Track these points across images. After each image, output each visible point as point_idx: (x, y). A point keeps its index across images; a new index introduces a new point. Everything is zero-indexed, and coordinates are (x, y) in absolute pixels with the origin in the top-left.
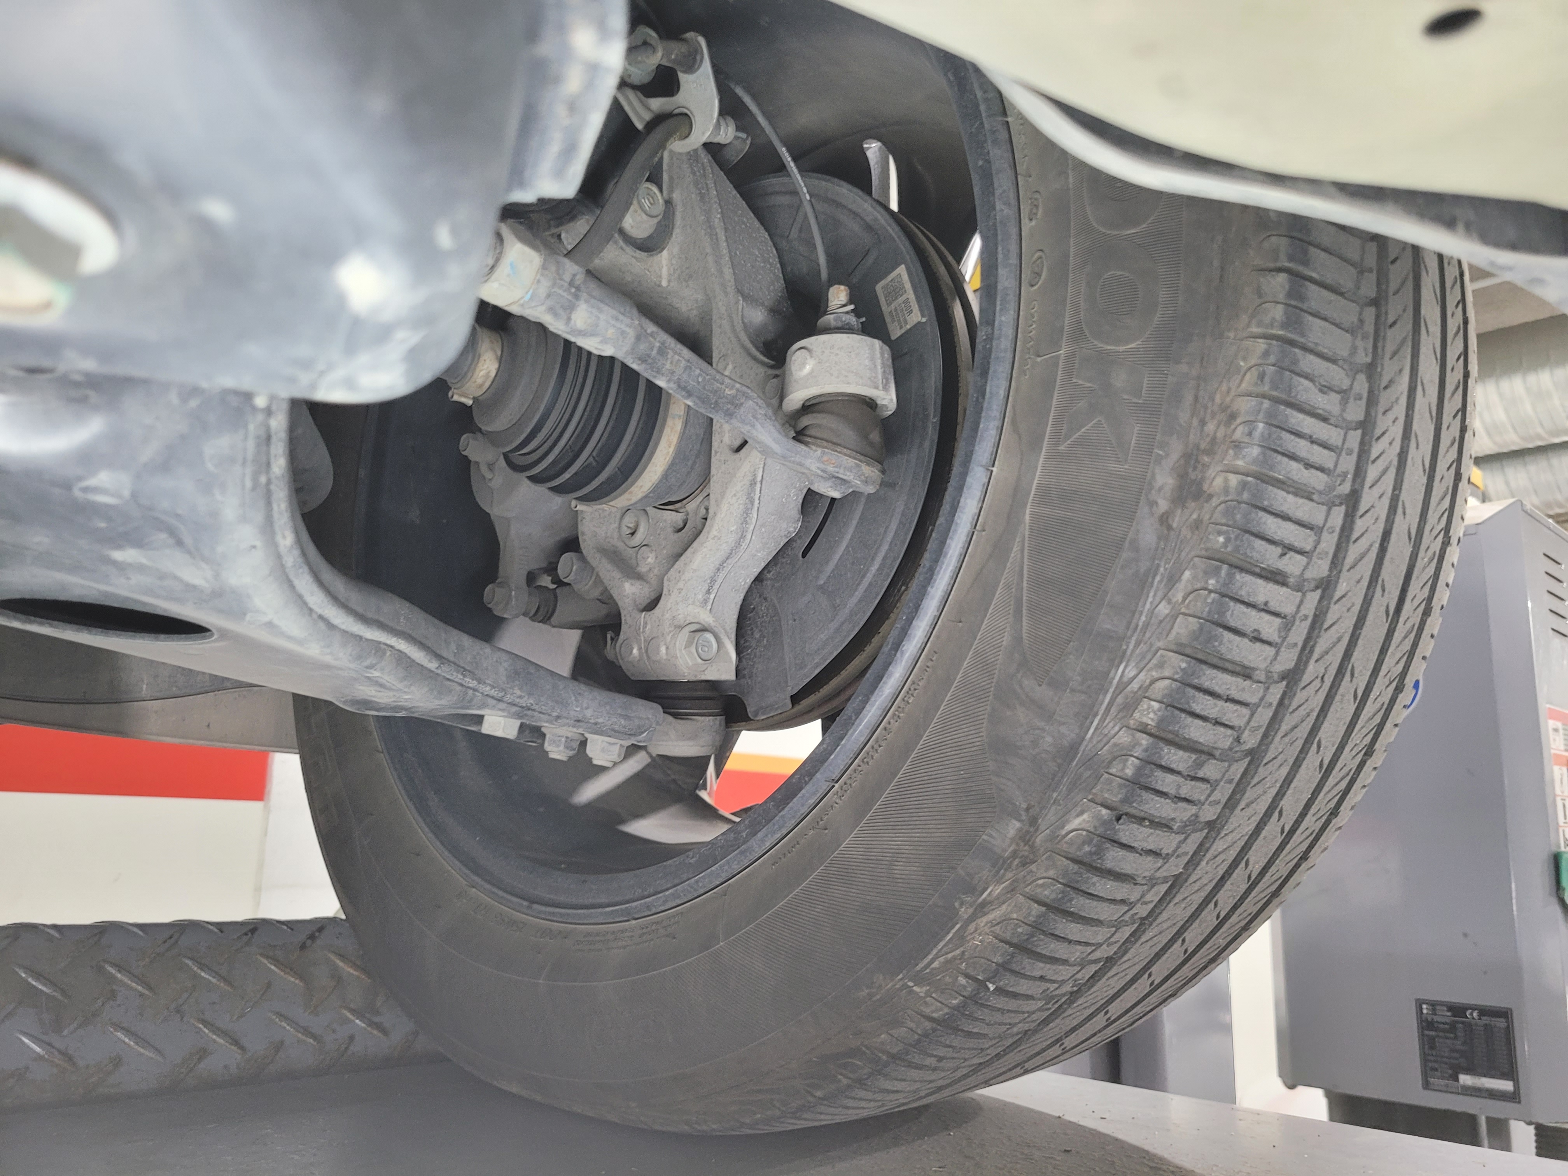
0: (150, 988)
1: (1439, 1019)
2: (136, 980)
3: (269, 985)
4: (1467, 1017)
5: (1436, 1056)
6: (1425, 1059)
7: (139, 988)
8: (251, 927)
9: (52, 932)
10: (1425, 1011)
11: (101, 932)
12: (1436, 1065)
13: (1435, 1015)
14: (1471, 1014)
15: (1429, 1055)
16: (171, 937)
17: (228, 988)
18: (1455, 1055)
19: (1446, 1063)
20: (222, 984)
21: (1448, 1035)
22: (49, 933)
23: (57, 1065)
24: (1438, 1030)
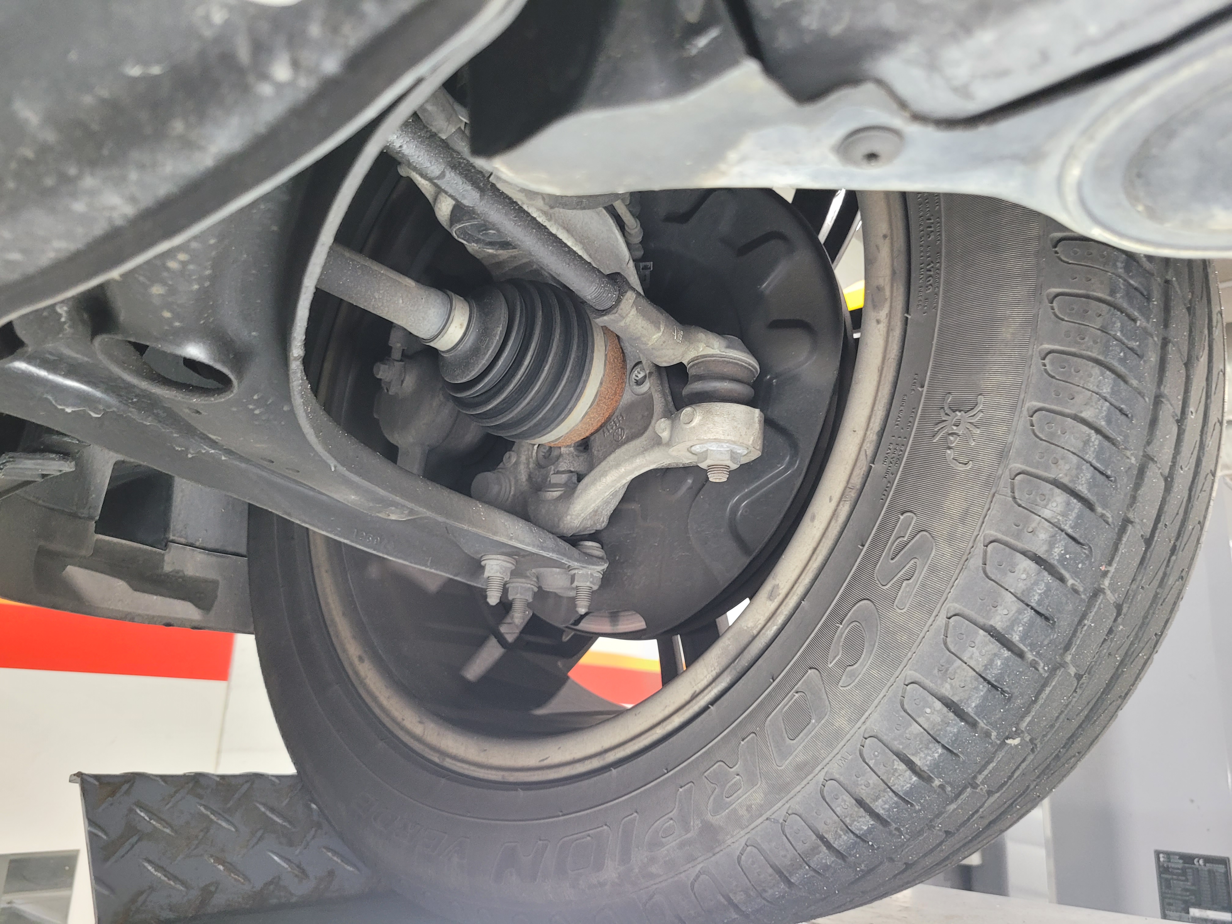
1: (1173, 865)
4: (1194, 864)
5: (1171, 894)
6: (1163, 897)
9: (273, 779)
10: (1162, 859)
12: (1171, 901)
13: (1169, 861)
14: (1198, 862)
15: (1165, 893)
18: (1185, 893)
19: (1179, 899)
21: (1180, 878)
22: (271, 780)
23: (296, 876)
24: (1173, 874)
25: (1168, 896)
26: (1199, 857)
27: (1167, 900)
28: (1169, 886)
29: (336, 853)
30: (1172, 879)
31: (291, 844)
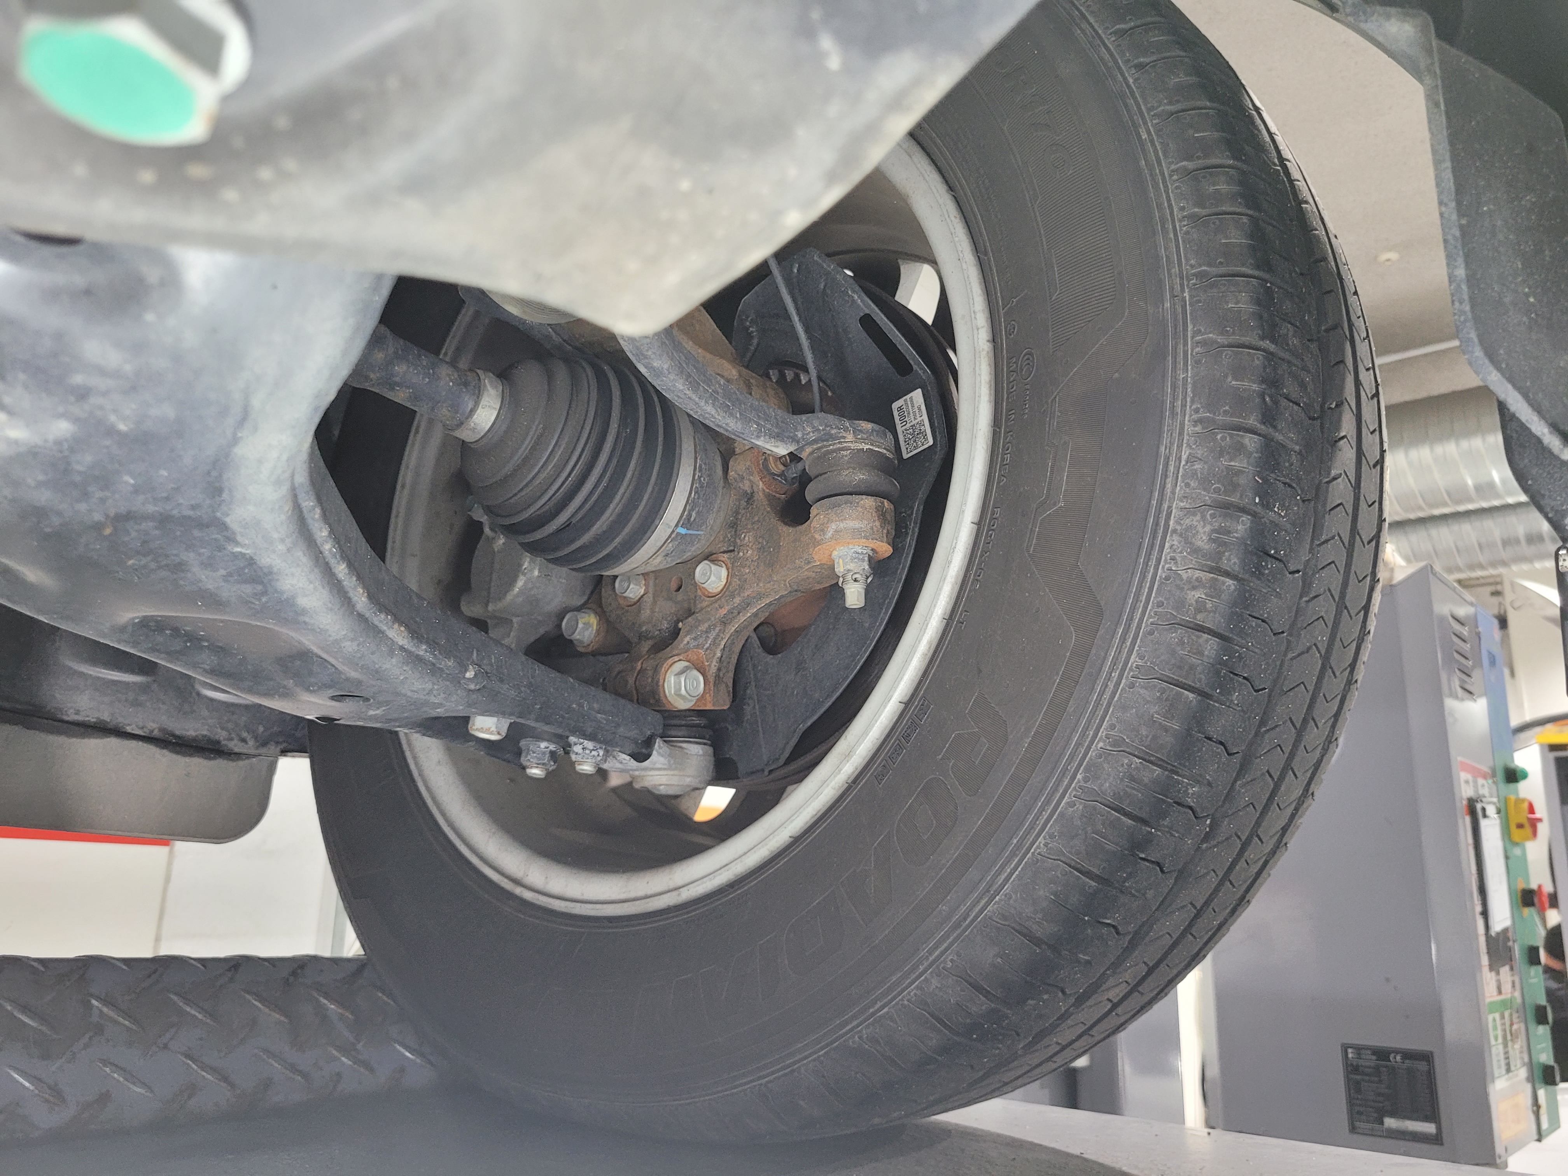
0: (134, 1021)
1: (1364, 1063)
2: (121, 1014)
3: (254, 1021)
4: (1389, 1060)
5: (1362, 1099)
6: (1351, 1103)
7: (127, 1023)
8: (234, 964)
9: (35, 964)
10: (1350, 1056)
11: (83, 967)
12: (1362, 1109)
13: (1361, 1059)
14: (1395, 1057)
15: (1354, 1098)
16: (153, 971)
17: (213, 1024)
18: (1378, 1099)
19: (1370, 1107)
20: (208, 1020)
21: (1373, 1078)
22: (33, 966)
23: (47, 1101)
24: (1363, 1074)
25: (1358, 1102)
26: (1397, 1051)
27: (1357, 1108)
28: (1358, 1091)
29: (117, 1067)
30: (1363, 1080)
31: (46, 1056)
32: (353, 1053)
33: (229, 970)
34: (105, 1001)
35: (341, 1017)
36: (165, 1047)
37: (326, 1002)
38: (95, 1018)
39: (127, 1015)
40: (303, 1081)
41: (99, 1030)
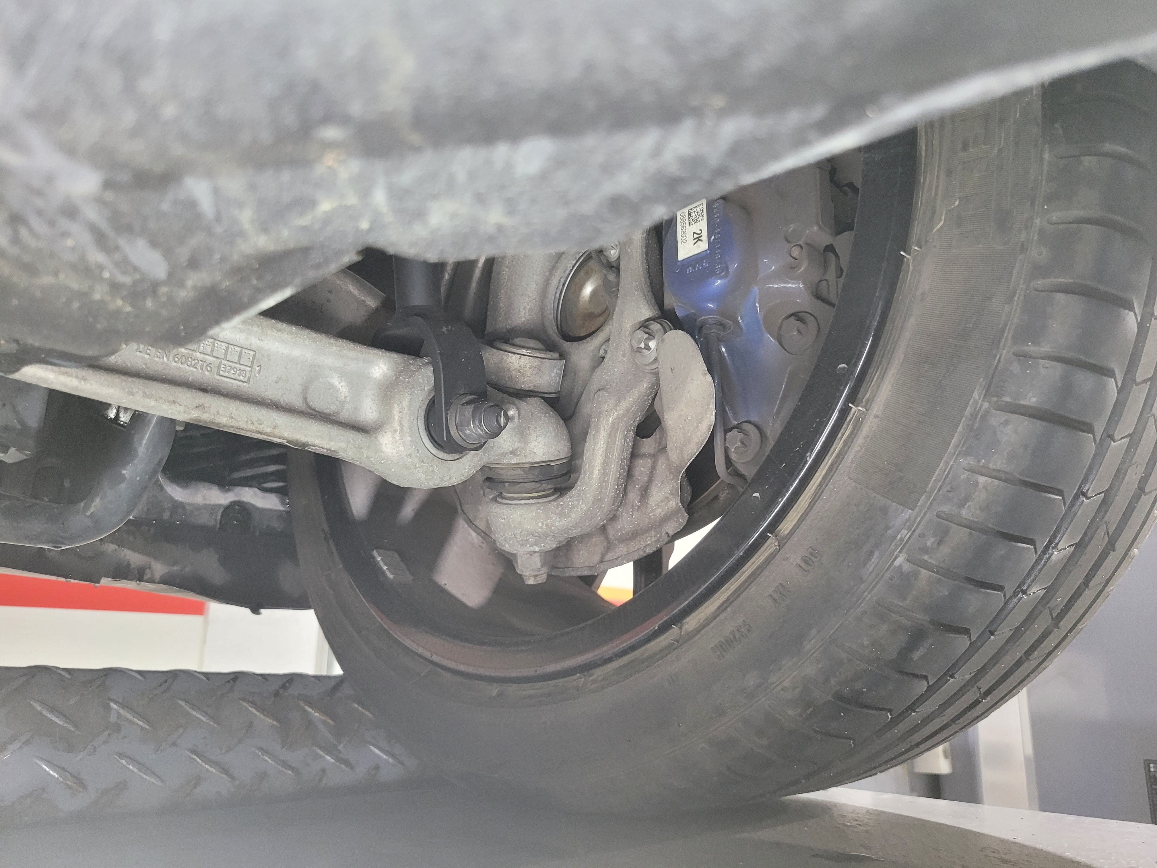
0: (148, 722)
2: (137, 715)
3: (251, 725)
7: (141, 723)
8: (233, 676)
9: (63, 673)
10: (1152, 770)
11: (105, 675)
16: (166, 681)
17: (216, 726)
20: (211, 723)
22: (60, 674)
23: (70, 788)
29: (132, 760)
31: (70, 748)
32: (335, 752)
33: (229, 682)
34: (123, 705)
35: (325, 723)
36: (174, 744)
37: (310, 710)
38: (113, 718)
39: (141, 716)
40: (293, 775)
41: (116, 728)
